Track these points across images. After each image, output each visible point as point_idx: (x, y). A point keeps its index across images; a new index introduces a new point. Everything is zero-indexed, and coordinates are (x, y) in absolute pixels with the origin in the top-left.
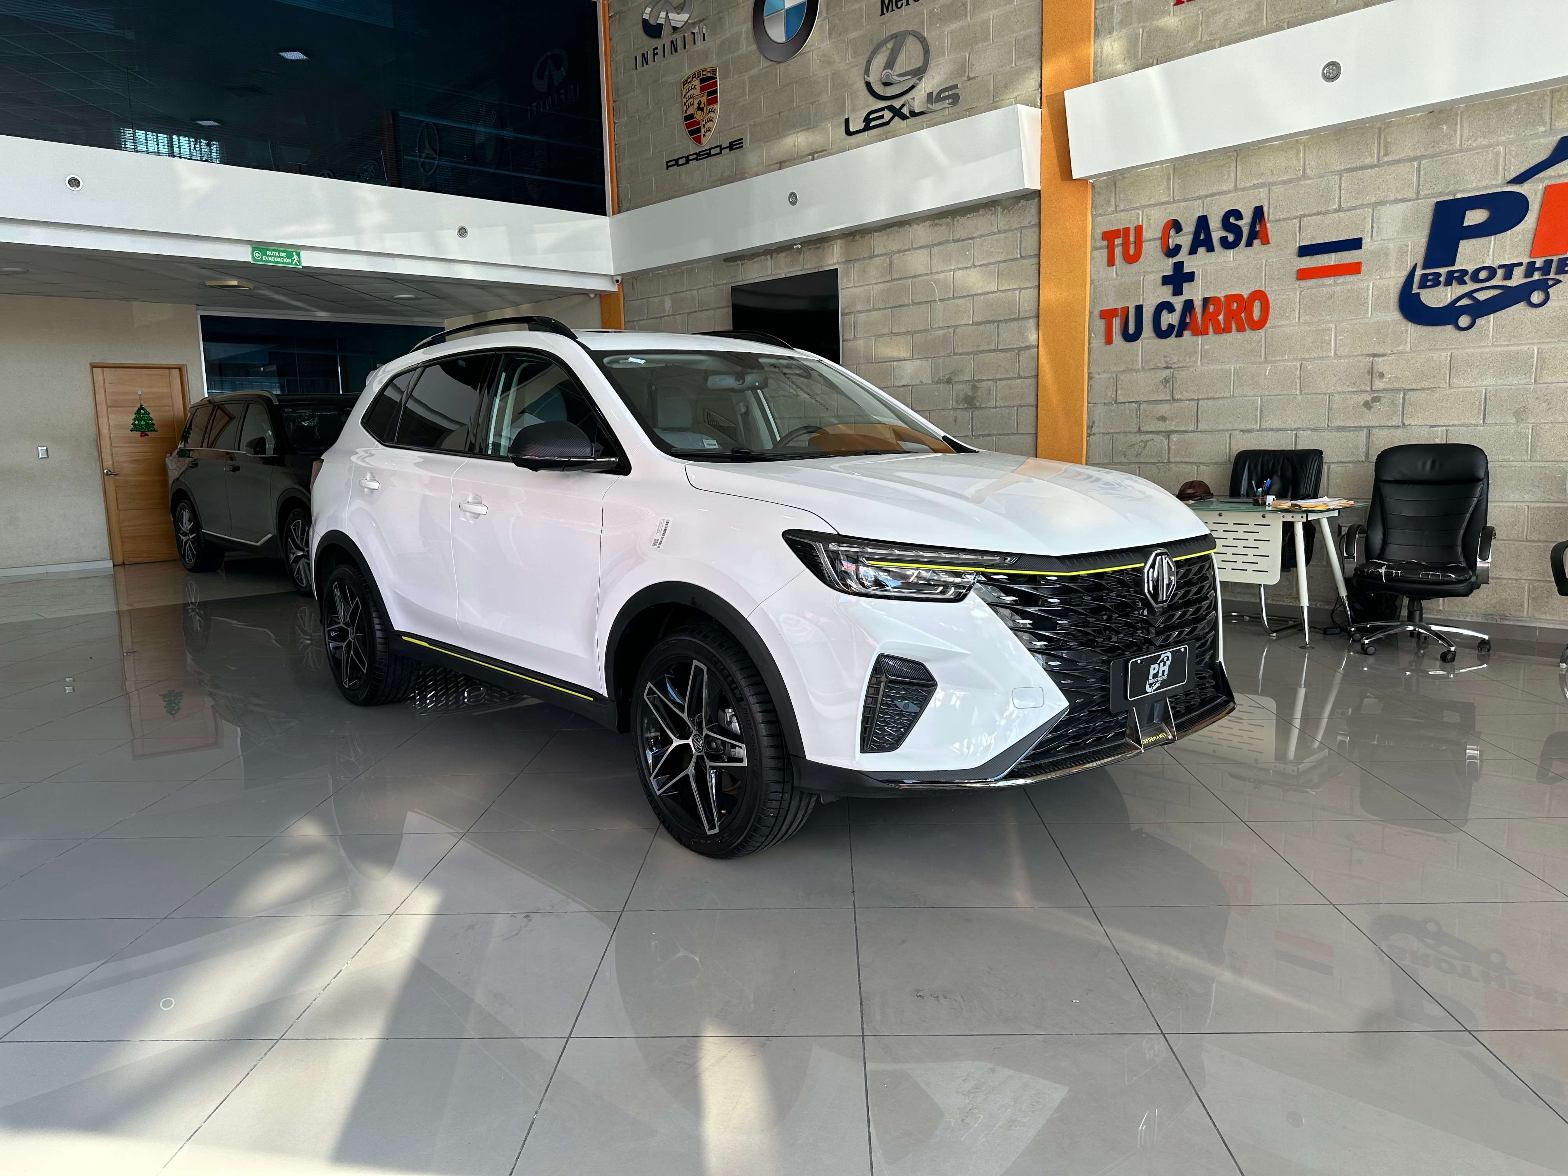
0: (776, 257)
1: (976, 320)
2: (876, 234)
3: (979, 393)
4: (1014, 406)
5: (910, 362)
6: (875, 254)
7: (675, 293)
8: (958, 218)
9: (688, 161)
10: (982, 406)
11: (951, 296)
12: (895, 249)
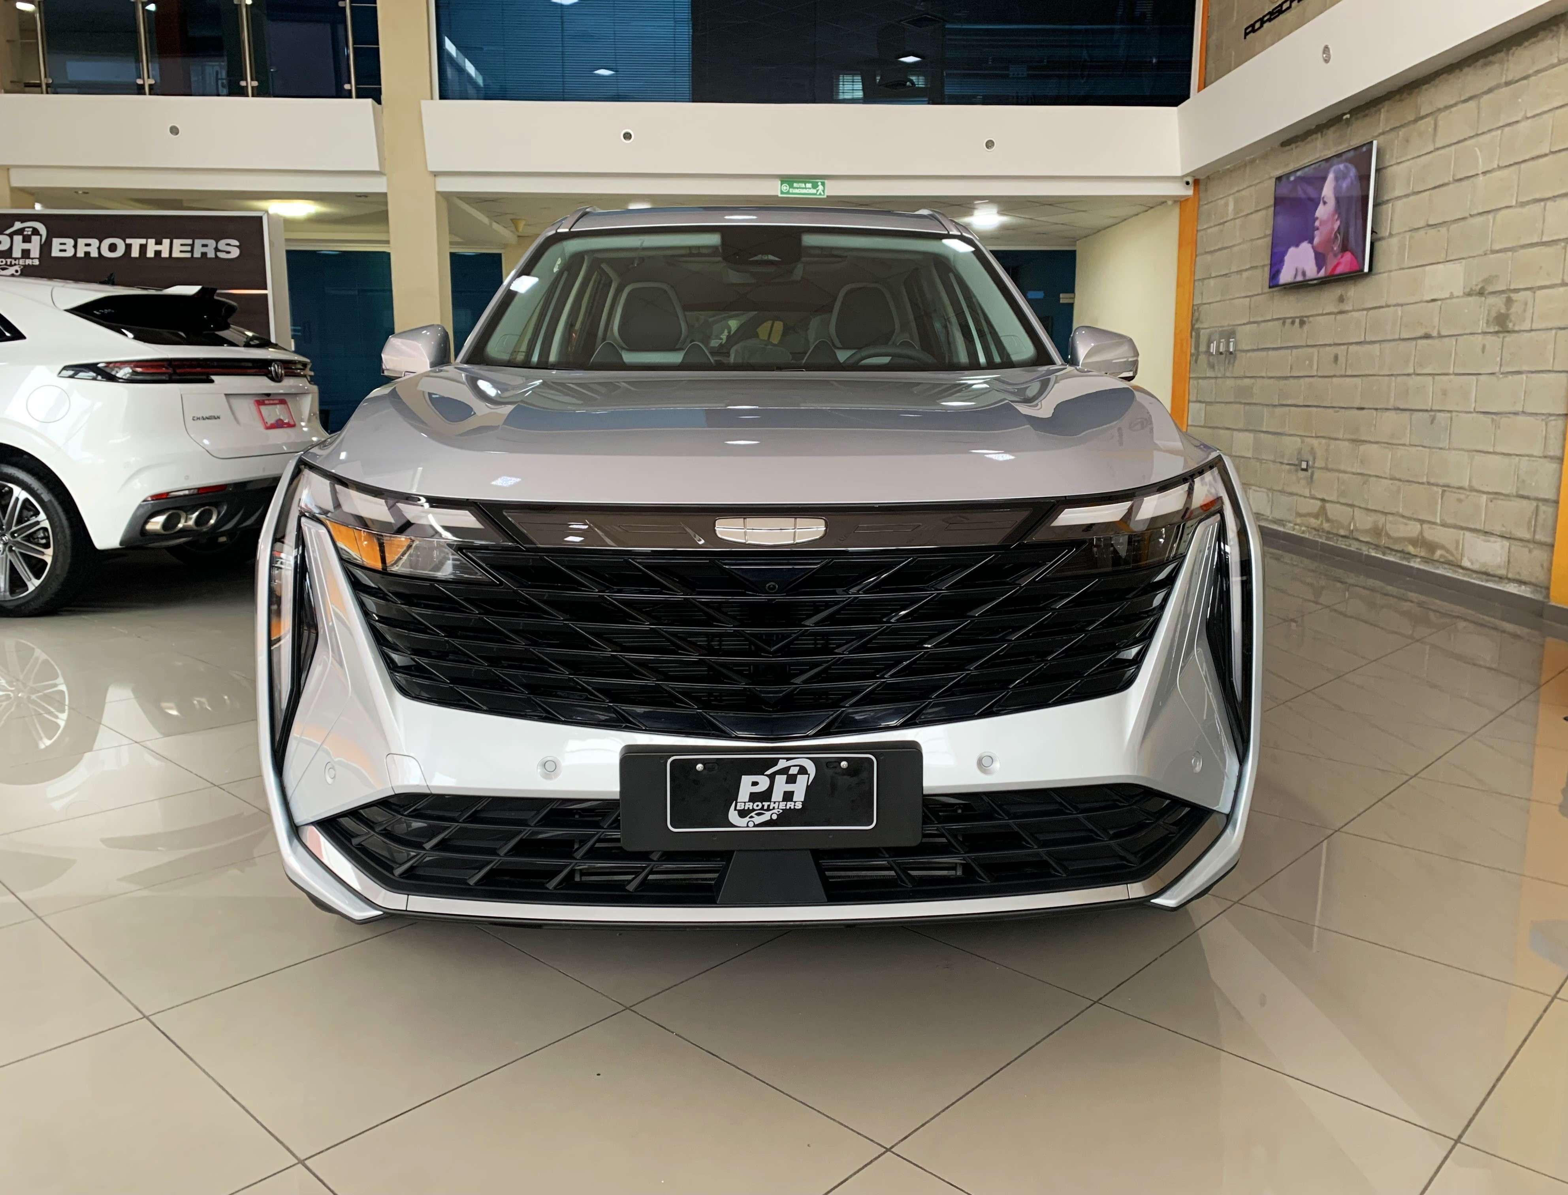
0: (1326, 134)
1: (1521, 200)
2: (1424, 87)
3: (1513, 310)
4: (1551, 329)
5: (1441, 266)
6: (1423, 113)
7: (1238, 191)
8: (1514, 48)
9: (1262, 21)
10: (1516, 328)
11: (1496, 166)
12: (1441, 106)
